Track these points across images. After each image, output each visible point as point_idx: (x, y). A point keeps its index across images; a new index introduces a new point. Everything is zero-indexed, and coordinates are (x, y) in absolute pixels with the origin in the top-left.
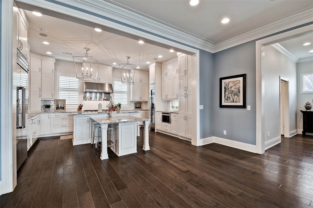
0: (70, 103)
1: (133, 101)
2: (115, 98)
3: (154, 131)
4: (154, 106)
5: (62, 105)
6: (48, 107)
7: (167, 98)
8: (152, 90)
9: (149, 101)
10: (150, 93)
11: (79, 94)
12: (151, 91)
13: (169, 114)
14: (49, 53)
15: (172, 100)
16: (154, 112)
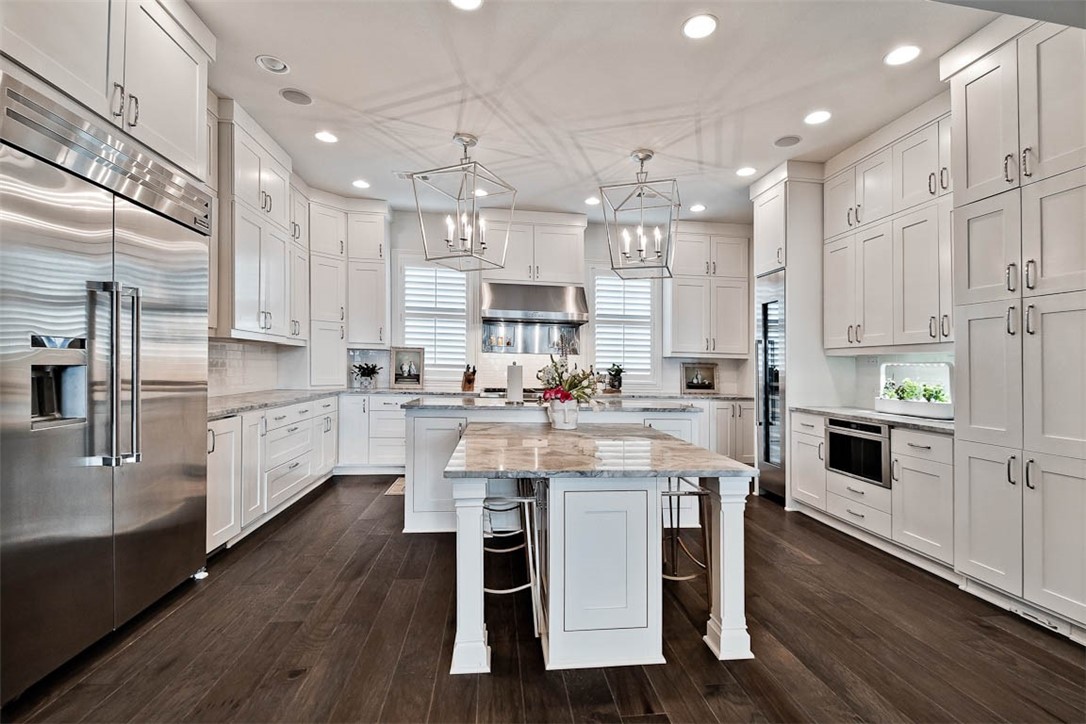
0: (438, 362)
1: (675, 355)
2: (598, 342)
3: (784, 505)
4: (780, 384)
5: (413, 367)
6: (369, 372)
7: (856, 344)
8: (765, 307)
9: (751, 357)
10: (756, 323)
11: (467, 330)
12: (761, 306)
13: (877, 430)
14: (361, 185)
15: (891, 351)
16: (777, 410)
